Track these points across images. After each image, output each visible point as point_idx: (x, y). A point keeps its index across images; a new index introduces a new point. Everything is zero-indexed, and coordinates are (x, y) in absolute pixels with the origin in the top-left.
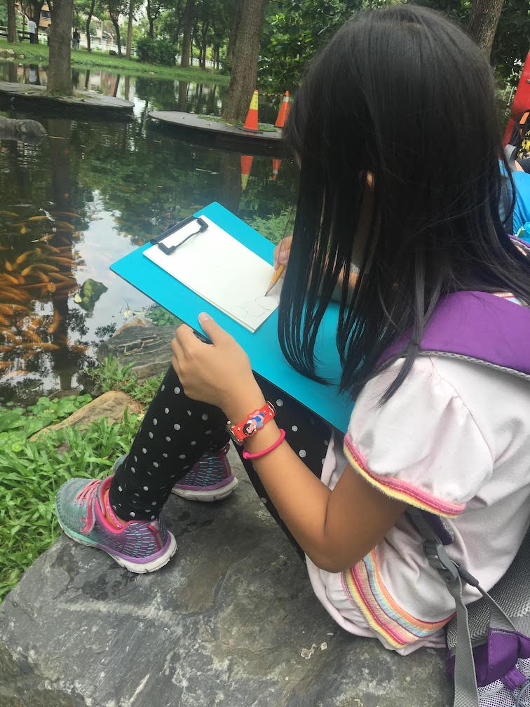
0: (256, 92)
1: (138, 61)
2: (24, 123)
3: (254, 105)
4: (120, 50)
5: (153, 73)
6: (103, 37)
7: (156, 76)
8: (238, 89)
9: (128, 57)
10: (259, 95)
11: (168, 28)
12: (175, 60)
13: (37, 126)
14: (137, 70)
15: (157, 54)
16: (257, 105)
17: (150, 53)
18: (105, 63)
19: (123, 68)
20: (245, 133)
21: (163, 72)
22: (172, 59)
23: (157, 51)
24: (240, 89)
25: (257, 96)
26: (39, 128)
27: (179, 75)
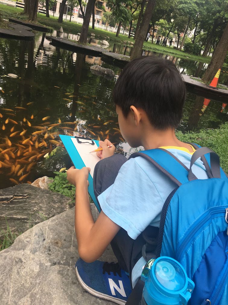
0: (220, 70)
1: (183, 52)
2: (107, 70)
3: (217, 76)
4: (178, 46)
5: (188, 57)
6: (175, 41)
7: (190, 59)
8: (212, 68)
9: (180, 50)
10: (221, 72)
11: (202, 40)
12: (200, 53)
13: (112, 72)
14: (182, 56)
15: (192, 50)
16: (218, 76)
17: (189, 49)
18: (169, 51)
19: (176, 54)
20: (209, 88)
21: (194, 58)
22: (199, 52)
23: (193, 48)
24: (213, 68)
25: (220, 72)
26: (112, 73)
27: (200, 60)
